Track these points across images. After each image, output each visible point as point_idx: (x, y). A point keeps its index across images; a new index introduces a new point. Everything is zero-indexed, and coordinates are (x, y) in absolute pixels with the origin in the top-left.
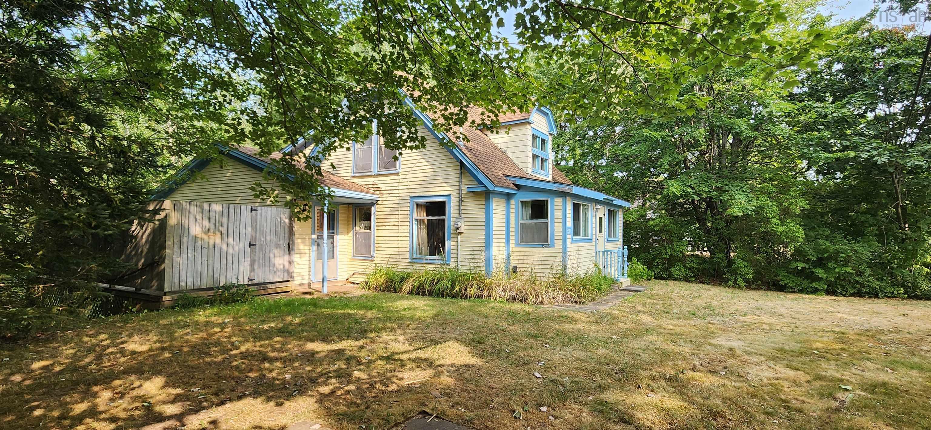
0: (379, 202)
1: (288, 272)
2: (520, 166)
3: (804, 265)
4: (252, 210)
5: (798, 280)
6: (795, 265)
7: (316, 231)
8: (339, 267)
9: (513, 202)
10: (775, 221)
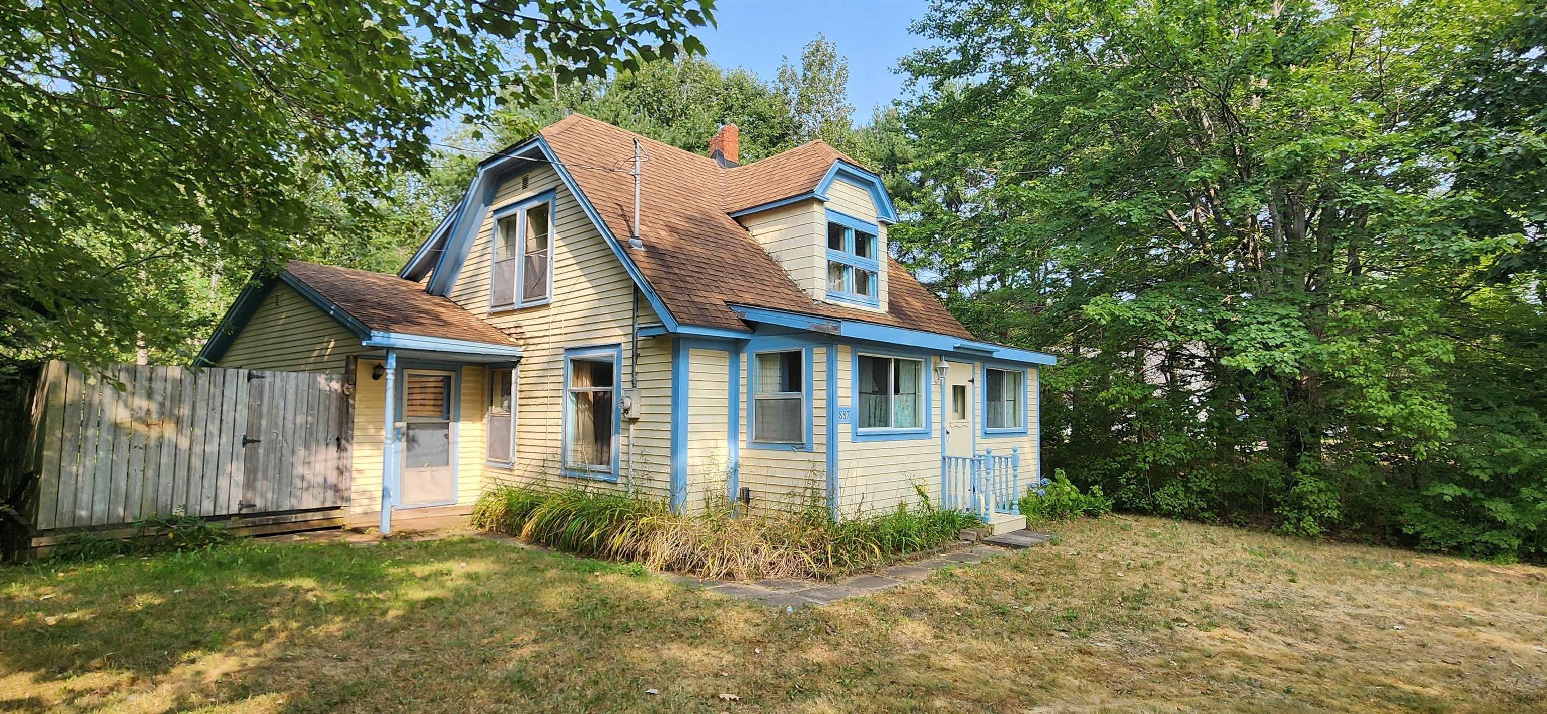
0: (523, 361)
1: (336, 489)
2: (801, 287)
3: (1458, 491)
4: (250, 377)
5: (1450, 526)
6: (1439, 490)
7: (405, 413)
8: (460, 481)
9: (744, 357)
10: (1378, 393)
